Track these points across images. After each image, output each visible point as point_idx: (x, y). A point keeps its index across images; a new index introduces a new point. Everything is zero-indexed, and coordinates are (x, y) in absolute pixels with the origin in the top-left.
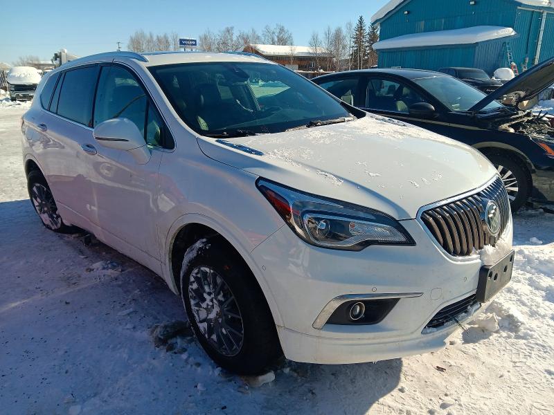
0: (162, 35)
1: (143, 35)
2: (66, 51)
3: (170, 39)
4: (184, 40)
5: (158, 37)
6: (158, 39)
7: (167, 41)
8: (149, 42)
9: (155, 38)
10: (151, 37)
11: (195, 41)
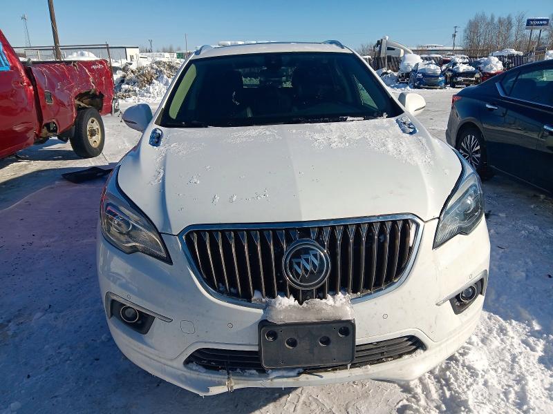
0: (505, 16)
1: (483, 18)
2: (387, 38)
3: (514, 21)
4: (532, 20)
5: (500, 19)
6: (500, 21)
7: (510, 23)
8: (488, 24)
9: (496, 20)
10: (492, 19)
11: (547, 20)
